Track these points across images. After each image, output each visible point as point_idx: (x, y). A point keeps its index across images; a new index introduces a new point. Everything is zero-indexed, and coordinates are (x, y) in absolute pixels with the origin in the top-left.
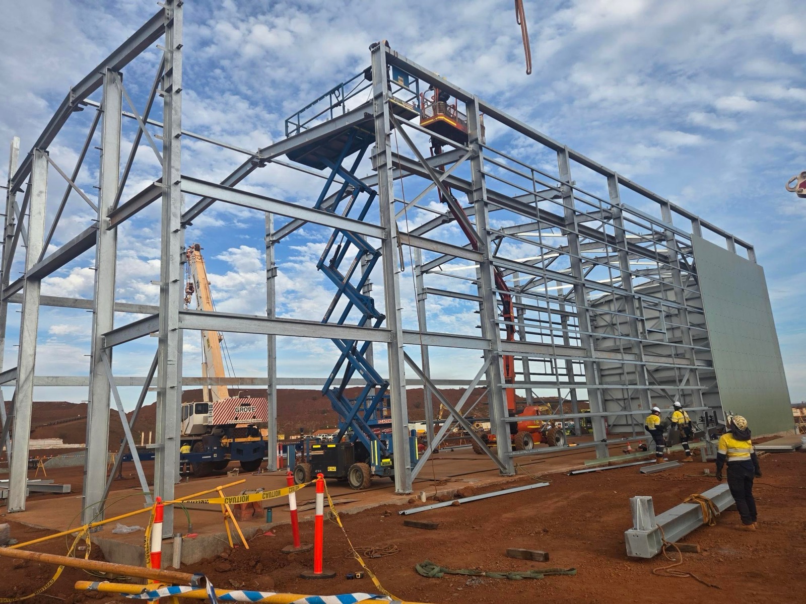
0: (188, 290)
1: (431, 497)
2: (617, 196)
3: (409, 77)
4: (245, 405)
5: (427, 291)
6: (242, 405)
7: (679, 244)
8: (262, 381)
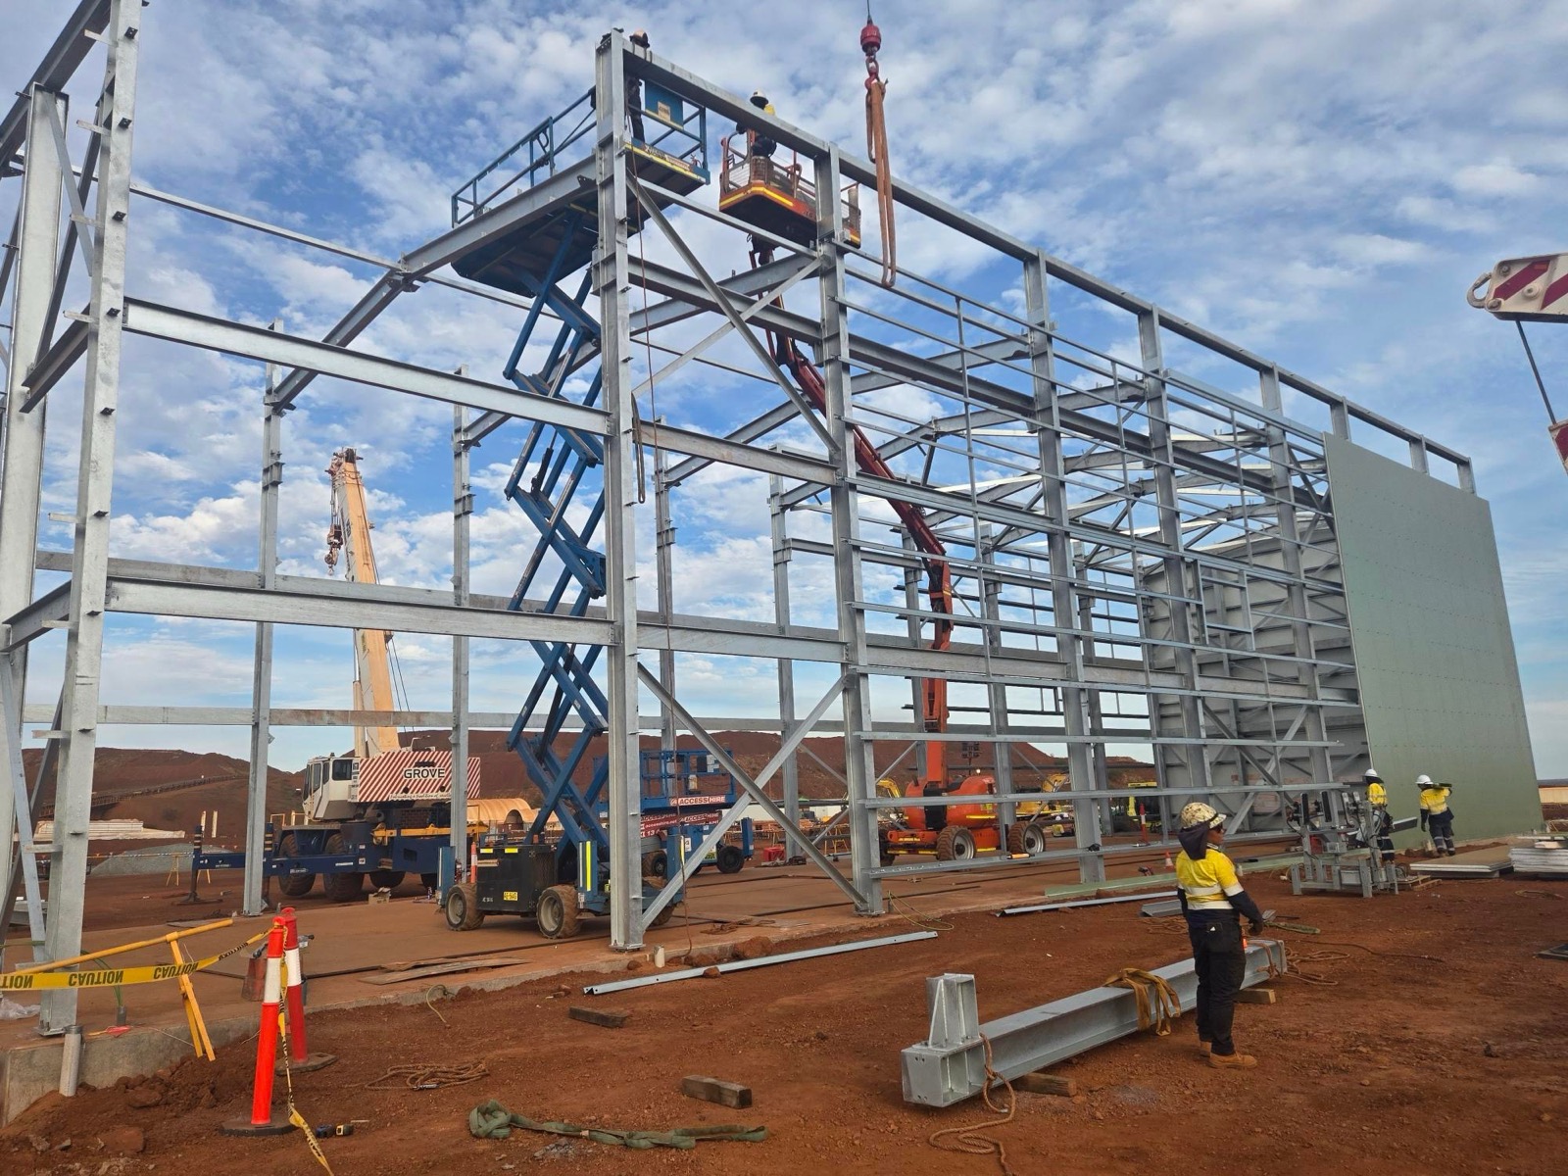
0: (332, 539)
1: (679, 957)
2: (1156, 355)
3: (684, 103)
4: (424, 764)
5: (792, 545)
6: (419, 764)
7: (1294, 451)
8: (439, 717)
